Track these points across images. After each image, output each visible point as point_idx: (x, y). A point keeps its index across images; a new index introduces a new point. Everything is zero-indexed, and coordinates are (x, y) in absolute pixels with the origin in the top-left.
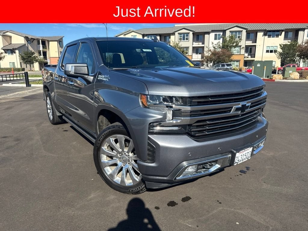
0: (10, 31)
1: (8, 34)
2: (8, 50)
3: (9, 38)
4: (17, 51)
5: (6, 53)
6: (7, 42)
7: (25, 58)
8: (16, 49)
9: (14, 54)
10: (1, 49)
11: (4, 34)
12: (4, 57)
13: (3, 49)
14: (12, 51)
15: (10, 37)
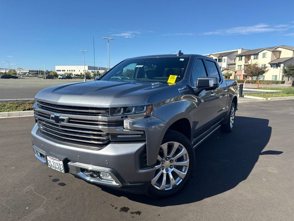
0: (282, 47)
1: (279, 49)
2: (274, 64)
3: (278, 53)
4: (282, 65)
5: (271, 67)
6: (275, 57)
7: (287, 71)
8: (281, 63)
9: (279, 67)
10: (268, 64)
11: (275, 50)
12: (268, 71)
13: (270, 63)
14: (278, 65)
15: (280, 52)
